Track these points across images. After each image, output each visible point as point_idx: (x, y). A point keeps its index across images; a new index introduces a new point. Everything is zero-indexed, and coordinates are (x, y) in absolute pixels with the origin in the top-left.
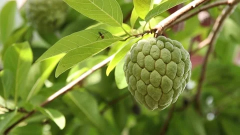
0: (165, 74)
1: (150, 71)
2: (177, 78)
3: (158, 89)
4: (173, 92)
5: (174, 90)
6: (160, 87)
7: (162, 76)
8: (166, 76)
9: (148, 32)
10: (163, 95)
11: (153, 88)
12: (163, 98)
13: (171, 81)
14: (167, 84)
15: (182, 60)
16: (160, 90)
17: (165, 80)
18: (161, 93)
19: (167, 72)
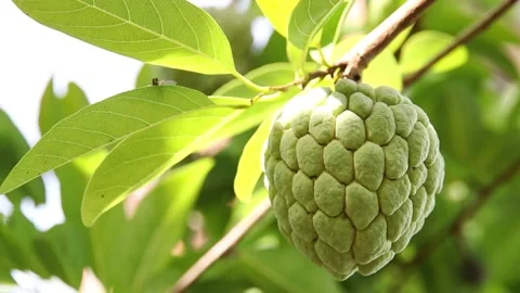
0: (353, 179)
1: (313, 177)
2: (389, 186)
3: (339, 221)
4: (383, 222)
5: (386, 217)
6: (344, 214)
7: (345, 184)
8: (354, 185)
9: (321, 75)
10: (358, 233)
11: (326, 219)
12: (358, 243)
13: (372, 195)
14: (361, 203)
15: (397, 134)
16: (347, 222)
17: (353, 195)
18: (351, 231)
19: (357, 172)
